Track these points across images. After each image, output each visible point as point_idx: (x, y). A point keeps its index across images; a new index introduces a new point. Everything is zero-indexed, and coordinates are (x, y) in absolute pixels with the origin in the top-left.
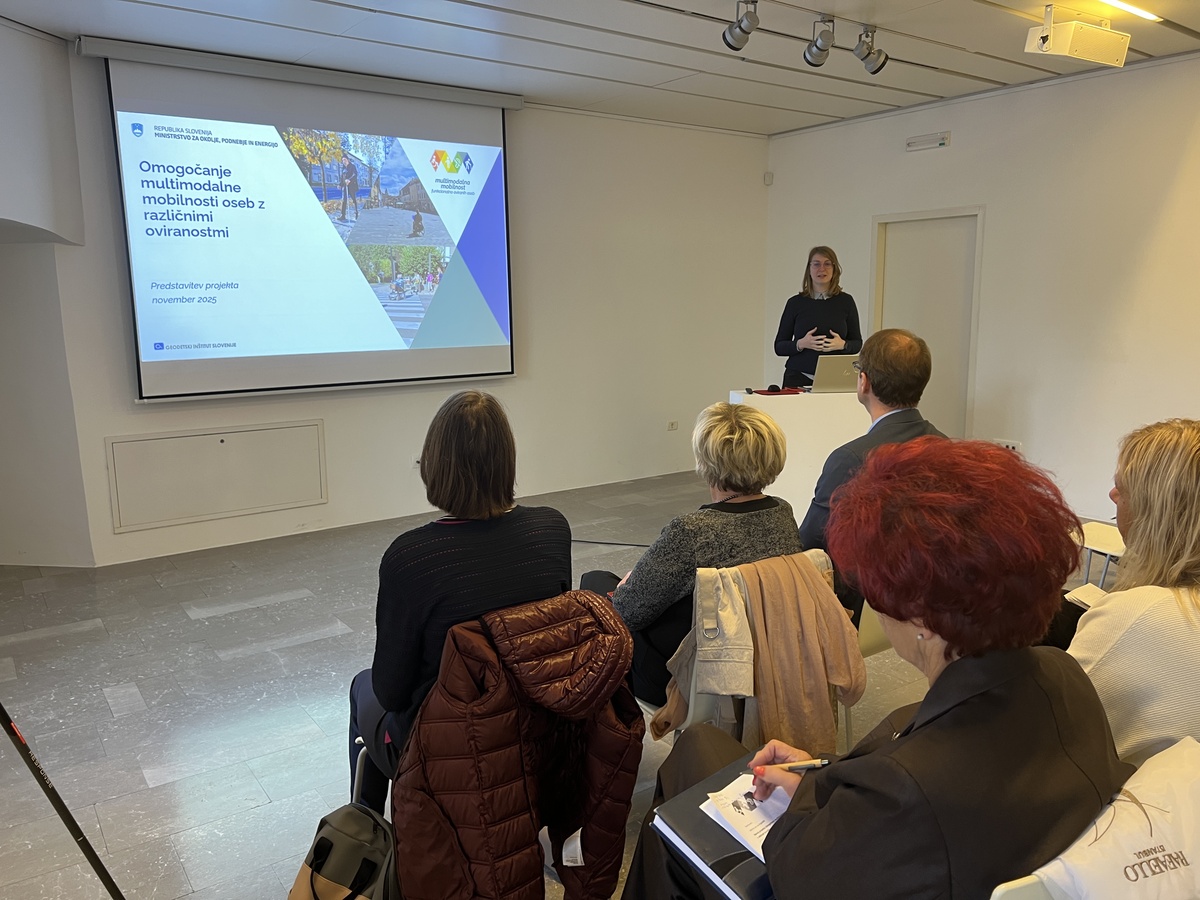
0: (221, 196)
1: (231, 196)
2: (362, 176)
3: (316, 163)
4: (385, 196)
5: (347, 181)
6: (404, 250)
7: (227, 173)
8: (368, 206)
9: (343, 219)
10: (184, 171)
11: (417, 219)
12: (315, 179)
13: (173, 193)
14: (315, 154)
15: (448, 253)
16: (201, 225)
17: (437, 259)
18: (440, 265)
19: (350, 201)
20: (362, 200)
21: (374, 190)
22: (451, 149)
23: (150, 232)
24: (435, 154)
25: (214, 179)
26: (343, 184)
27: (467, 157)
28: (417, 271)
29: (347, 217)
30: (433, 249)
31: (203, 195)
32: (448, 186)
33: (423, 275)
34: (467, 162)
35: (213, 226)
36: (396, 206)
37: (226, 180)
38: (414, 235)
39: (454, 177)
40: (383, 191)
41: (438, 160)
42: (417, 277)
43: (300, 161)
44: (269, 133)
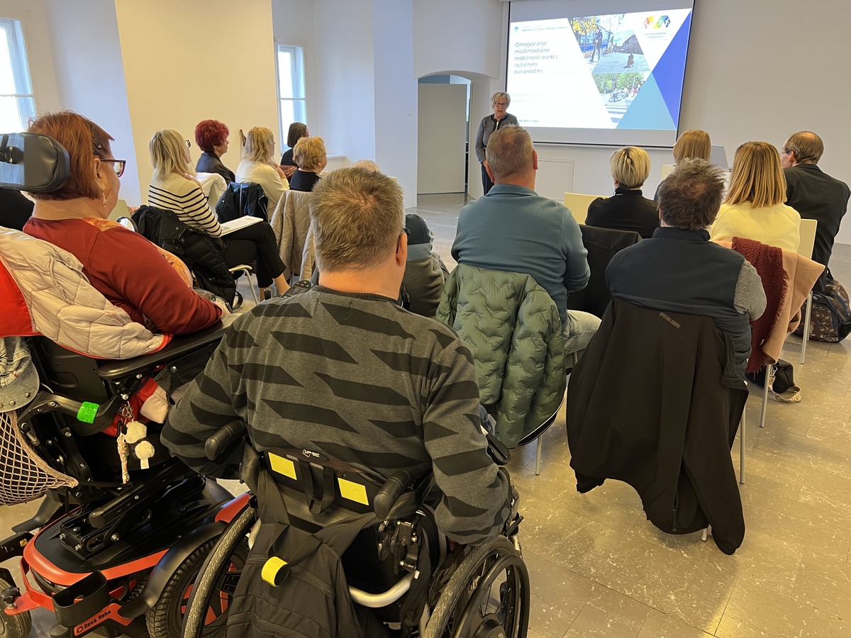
0: (541, 54)
1: (545, 54)
2: (605, 36)
3: (583, 34)
4: (615, 46)
5: (597, 41)
6: (621, 75)
7: (545, 44)
8: (605, 53)
9: (592, 61)
10: (529, 45)
11: (631, 57)
12: (582, 41)
13: (525, 55)
14: (584, 29)
15: (646, 75)
16: (532, 68)
17: (638, 80)
18: (640, 83)
19: (597, 51)
20: (604, 49)
21: (610, 44)
22: (657, 15)
23: (515, 72)
24: (647, 19)
25: (540, 47)
26: (594, 43)
27: (667, 18)
28: (626, 87)
29: (594, 60)
30: (637, 74)
31: (535, 54)
32: (652, 36)
33: (629, 89)
34: (667, 21)
35: (537, 68)
36: (622, 52)
37: (545, 47)
38: (628, 66)
39: (658, 30)
40: (614, 44)
41: (648, 23)
42: (626, 90)
43: (578, 36)
44: (565, 21)
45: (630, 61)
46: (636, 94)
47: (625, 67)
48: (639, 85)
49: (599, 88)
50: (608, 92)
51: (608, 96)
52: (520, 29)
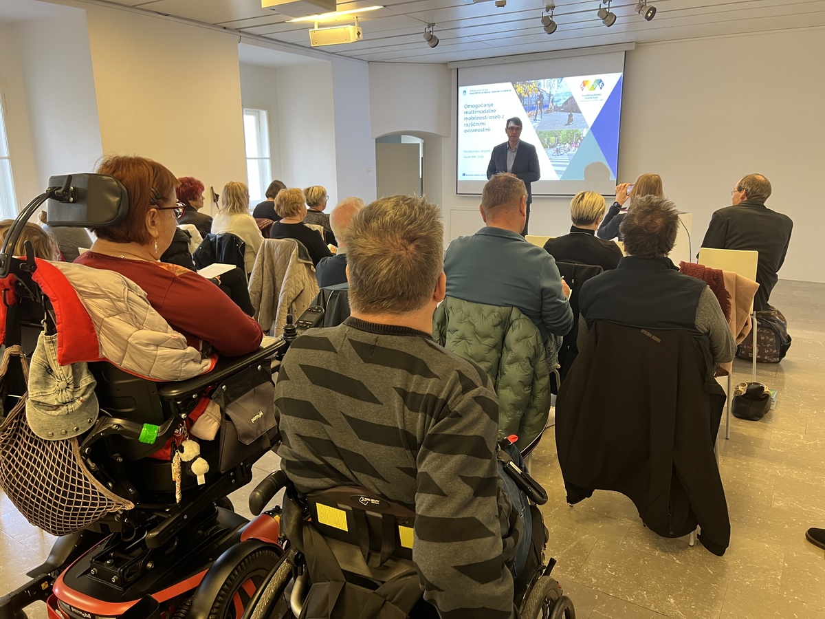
0: (489, 115)
1: (492, 114)
2: (546, 98)
3: (526, 96)
4: (556, 107)
5: (539, 102)
6: (562, 132)
7: (492, 105)
8: (547, 112)
9: (535, 120)
10: (477, 106)
11: (570, 116)
12: (525, 103)
13: (473, 115)
14: (526, 92)
15: (585, 132)
16: (481, 127)
17: (578, 136)
18: (580, 138)
19: (539, 111)
20: (544, 110)
21: (551, 104)
22: (592, 79)
23: (465, 131)
24: (583, 82)
25: (487, 108)
26: (537, 104)
27: (601, 81)
28: (568, 142)
29: (537, 118)
30: (577, 131)
31: (483, 115)
32: (589, 97)
33: (570, 144)
34: (601, 84)
35: (485, 127)
36: (560, 111)
37: (491, 108)
38: (568, 124)
39: (593, 92)
40: (555, 104)
41: (584, 85)
42: (567, 145)
43: (520, 97)
44: (509, 85)
45: (570, 120)
46: (577, 149)
47: (566, 125)
48: (579, 141)
49: (543, 144)
50: (552, 147)
51: (552, 151)
52: (468, 92)
